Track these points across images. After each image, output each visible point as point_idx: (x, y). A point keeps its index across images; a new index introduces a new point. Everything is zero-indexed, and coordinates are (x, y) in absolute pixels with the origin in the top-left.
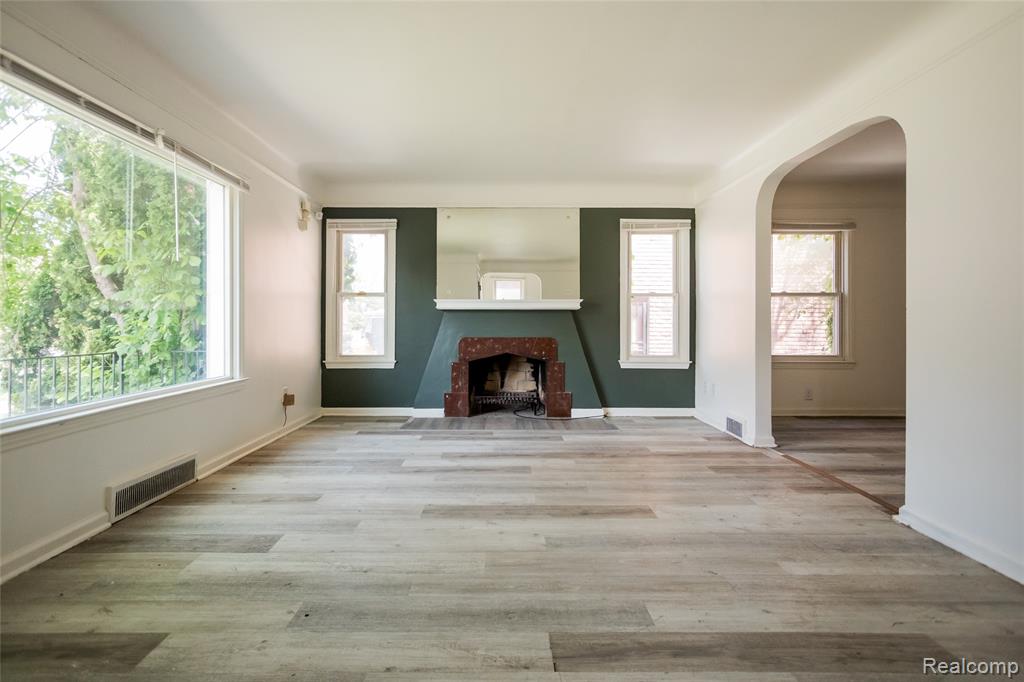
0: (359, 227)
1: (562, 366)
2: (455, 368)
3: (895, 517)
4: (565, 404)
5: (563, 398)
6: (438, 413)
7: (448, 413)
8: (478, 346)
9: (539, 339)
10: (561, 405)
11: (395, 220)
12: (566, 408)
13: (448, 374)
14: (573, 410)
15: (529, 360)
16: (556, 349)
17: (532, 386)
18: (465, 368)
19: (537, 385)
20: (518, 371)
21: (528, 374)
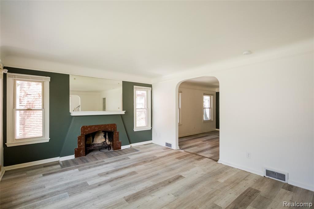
0: (29, 79)
1: (118, 133)
2: (79, 138)
3: (218, 162)
4: (119, 145)
5: (118, 143)
6: (72, 157)
7: (76, 156)
8: (89, 129)
9: (111, 124)
10: (118, 146)
11: (50, 78)
12: (119, 147)
13: (76, 141)
14: (121, 147)
15: (103, 132)
16: (116, 127)
17: (104, 140)
18: (83, 138)
19: (106, 140)
20: (99, 135)
21: (102, 136)
